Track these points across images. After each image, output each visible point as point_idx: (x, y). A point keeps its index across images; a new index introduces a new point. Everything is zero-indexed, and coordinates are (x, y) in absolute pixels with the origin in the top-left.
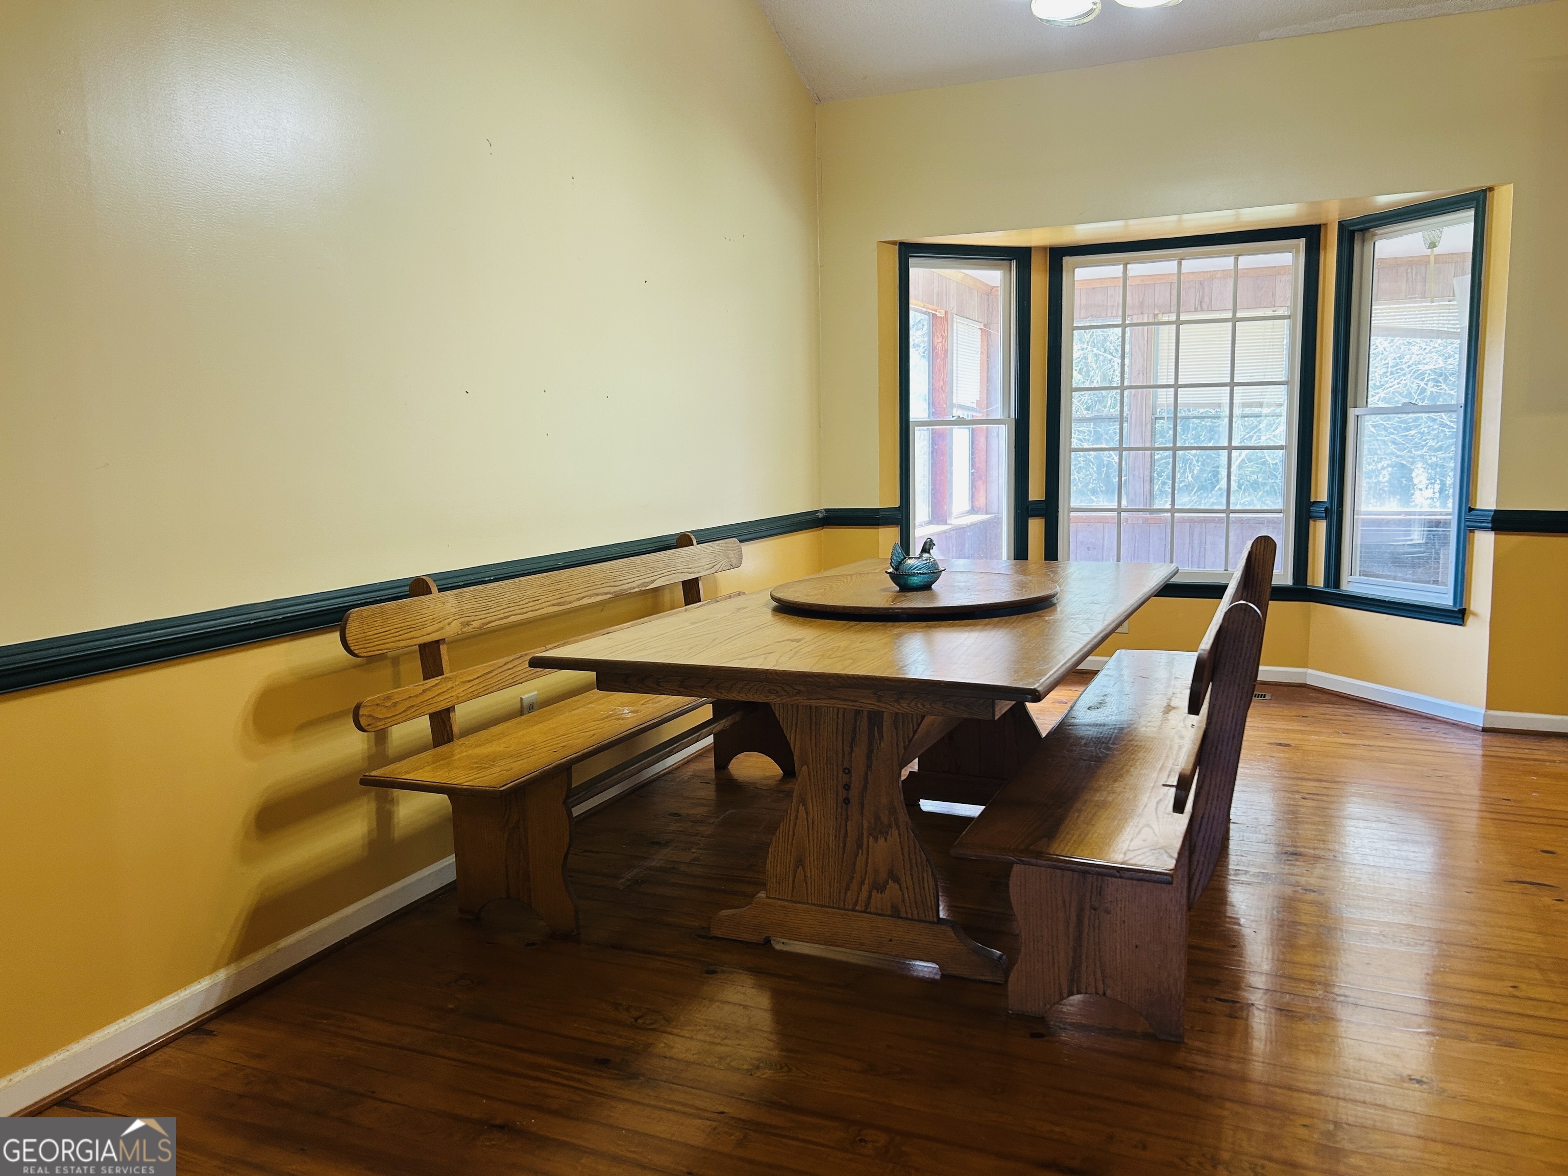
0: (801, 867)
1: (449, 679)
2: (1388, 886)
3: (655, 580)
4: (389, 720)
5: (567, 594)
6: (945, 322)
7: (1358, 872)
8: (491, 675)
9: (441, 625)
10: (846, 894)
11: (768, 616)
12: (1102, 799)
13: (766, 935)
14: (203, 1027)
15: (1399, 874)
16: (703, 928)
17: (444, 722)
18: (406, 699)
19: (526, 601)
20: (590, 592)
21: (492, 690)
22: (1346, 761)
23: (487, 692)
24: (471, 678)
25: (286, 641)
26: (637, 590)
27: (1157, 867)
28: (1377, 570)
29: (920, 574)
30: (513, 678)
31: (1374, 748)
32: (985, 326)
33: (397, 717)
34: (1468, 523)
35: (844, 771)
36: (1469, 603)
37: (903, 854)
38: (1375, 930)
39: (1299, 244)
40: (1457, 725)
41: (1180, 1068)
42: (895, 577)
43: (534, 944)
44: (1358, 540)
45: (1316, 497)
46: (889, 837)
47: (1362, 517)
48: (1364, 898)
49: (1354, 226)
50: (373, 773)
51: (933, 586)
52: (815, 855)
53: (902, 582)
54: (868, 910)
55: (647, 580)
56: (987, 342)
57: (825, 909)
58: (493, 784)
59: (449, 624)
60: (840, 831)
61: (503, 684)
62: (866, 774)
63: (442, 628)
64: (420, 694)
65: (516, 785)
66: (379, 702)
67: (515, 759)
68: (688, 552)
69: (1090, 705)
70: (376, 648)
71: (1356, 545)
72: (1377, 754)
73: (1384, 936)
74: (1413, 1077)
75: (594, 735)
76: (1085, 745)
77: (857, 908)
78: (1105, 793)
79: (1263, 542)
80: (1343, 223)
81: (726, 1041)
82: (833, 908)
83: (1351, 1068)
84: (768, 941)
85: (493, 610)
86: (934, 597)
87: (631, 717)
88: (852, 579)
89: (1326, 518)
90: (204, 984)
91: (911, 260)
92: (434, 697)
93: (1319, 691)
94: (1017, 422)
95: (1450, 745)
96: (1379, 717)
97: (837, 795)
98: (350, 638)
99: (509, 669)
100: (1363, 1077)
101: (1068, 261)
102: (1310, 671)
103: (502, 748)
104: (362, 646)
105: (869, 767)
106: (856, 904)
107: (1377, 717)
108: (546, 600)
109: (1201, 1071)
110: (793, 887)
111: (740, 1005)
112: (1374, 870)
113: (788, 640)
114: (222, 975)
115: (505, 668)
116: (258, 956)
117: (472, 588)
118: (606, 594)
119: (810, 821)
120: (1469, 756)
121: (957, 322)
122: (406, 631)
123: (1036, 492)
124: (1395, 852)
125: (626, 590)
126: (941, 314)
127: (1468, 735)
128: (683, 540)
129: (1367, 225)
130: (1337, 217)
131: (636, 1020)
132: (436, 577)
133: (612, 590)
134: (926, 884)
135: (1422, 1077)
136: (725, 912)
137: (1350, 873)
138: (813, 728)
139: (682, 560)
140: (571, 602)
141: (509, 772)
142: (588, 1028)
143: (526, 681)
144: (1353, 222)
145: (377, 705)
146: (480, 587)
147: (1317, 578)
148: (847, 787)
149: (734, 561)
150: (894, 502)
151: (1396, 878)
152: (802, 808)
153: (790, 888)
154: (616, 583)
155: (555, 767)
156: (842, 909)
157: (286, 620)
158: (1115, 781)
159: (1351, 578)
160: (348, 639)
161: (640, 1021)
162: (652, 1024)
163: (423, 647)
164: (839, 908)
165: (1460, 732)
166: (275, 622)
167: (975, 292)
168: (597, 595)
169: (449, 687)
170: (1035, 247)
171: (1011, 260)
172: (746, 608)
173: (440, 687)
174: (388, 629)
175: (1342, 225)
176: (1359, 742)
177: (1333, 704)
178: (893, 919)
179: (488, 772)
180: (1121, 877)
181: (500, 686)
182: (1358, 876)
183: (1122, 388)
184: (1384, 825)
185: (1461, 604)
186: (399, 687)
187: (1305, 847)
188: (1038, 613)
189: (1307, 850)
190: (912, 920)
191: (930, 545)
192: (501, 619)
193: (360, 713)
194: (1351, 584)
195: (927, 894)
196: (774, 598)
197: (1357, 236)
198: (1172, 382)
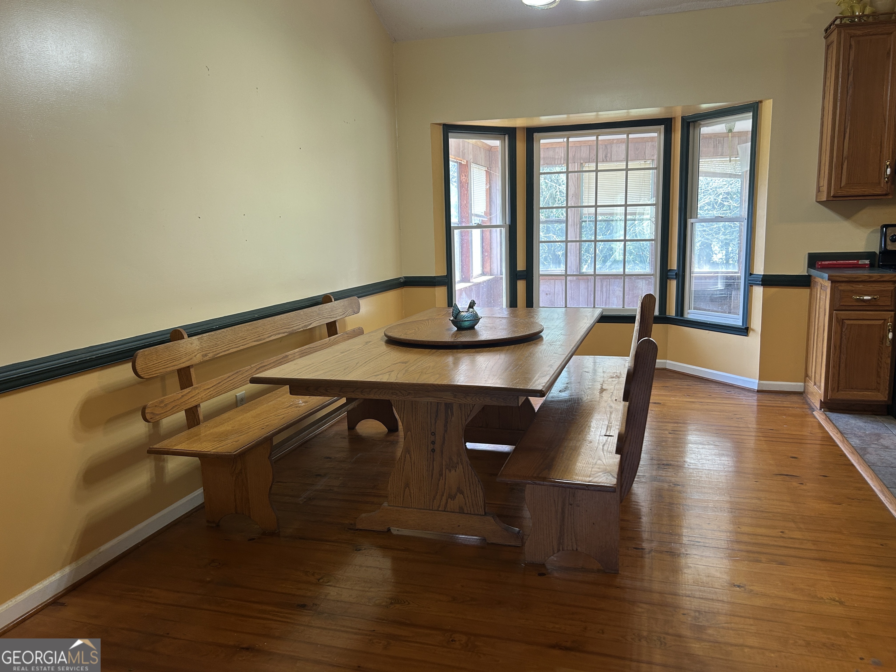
0: (407, 488)
1: (197, 388)
2: (716, 480)
3: (311, 323)
4: (163, 415)
5: (262, 334)
6: (467, 167)
7: (700, 473)
8: (220, 384)
9: (190, 357)
10: (433, 501)
11: (384, 348)
12: (574, 445)
13: (388, 526)
14: (58, 601)
15: (721, 474)
16: (351, 524)
17: (194, 413)
18: (172, 402)
19: (239, 340)
20: (275, 333)
21: (221, 393)
22: (690, 411)
23: (218, 394)
24: (209, 387)
25: (98, 371)
26: (302, 329)
27: (607, 483)
28: (703, 306)
29: (469, 320)
30: (233, 385)
31: (703, 404)
32: (488, 169)
33: (168, 413)
34: (749, 282)
35: (431, 434)
36: (750, 325)
37: (465, 478)
38: (711, 505)
39: (661, 129)
40: (745, 389)
41: (618, 587)
42: (454, 323)
43: (254, 539)
44: (693, 289)
45: (671, 267)
46: (457, 469)
47: (695, 275)
48: (704, 487)
49: (690, 119)
50: (155, 446)
51: (475, 327)
52: (416, 481)
53: (459, 325)
54: (446, 510)
55: (307, 324)
56: (490, 178)
57: (422, 511)
58: (229, 451)
59: (195, 356)
60: (429, 467)
61: (228, 389)
62: (444, 435)
63: (191, 359)
64: (180, 398)
65: (242, 450)
66: (157, 404)
67: (240, 434)
68: (330, 306)
69: (560, 389)
70: (154, 373)
71: (692, 291)
72: (706, 407)
73: (716, 508)
74: (735, 584)
75: (284, 418)
76: (561, 413)
77: (440, 509)
78: (575, 441)
79: (649, 297)
80: (684, 117)
81: (372, 589)
82: (426, 509)
83: (705, 581)
84: (389, 530)
85: (220, 346)
86: (476, 334)
87: (304, 406)
88: (429, 323)
89: (676, 278)
90: (56, 577)
91: (450, 134)
92: (189, 399)
93: (673, 372)
94: (510, 226)
95: (742, 400)
96: (705, 386)
97: (428, 447)
98: (138, 368)
99: (231, 380)
100: (711, 586)
101: (537, 135)
102: (668, 361)
103: (230, 428)
104: (146, 372)
105: (446, 431)
106: (439, 507)
107: (704, 386)
108: (250, 338)
109: (629, 588)
110: (403, 499)
111: (377, 568)
112: (709, 471)
113: (399, 363)
114: (67, 570)
115: (228, 380)
116: (88, 557)
117: (207, 334)
118: (284, 333)
119: (413, 463)
120: (752, 406)
121: (473, 167)
122: (170, 362)
123: (521, 266)
124: (718, 461)
125: (295, 330)
126: (464, 162)
127: (751, 394)
128: (326, 299)
129: (696, 119)
130: (680, 114)
131: (319, 580)
132: (185, 327)
133: (287, 330)
134: (478, 495)
135: (740, 583)
136: (363, 515)
137: (696, 474)
138: (414, 411)
139: (327, 310)
140: (264, 339)
141: (237, 443)
142: (291, 587)
143: (241, 386)
144: (689, 117)
145: (156, 406)
146: (212, 333)
147: (672, 311)
148: (433, 443)
149: (356, 310)
150: (443, 272)
151: (720, 475)
152: (408, 456)
153: (402, 500)
154: (289, 327)
155: (264, 438)
156: (431, 510)
157: (98, 358)
158: (579, 434)
159: (689, 311)
160: (137, 368)
161: (321, 581)
162: (328, 582)
163: (179, 371)
164: (430, 510)
165: (746, 393)
166: (91, 360)
167: (482, 150)
168: (279, 334)
169: (197, 393)
170: (520, 128)
171: (505, 135)
172: (370, 342)
173: (191, 393)
174: (161, 361)
175: (683, 119)
176: (696, 400)
177: (681, 379)
178: (461, 514)
179: (224, 443)
180: (588, 490)
181: (226, 390)
182: (700, 475)
183: (567, 207)
184: (712, 446)
185: (746, 325)
186: (166, 395)
187: (672, 461)
188: (534, 342)
189: (674, 462)
190: (470, 514)
191: (473, 304)
192: (225, 351)
193: (146, 412)
194: (691, 314)
195: (479, 500)
196: (386, 335)
197: (691, 125)
198: (594, 204)
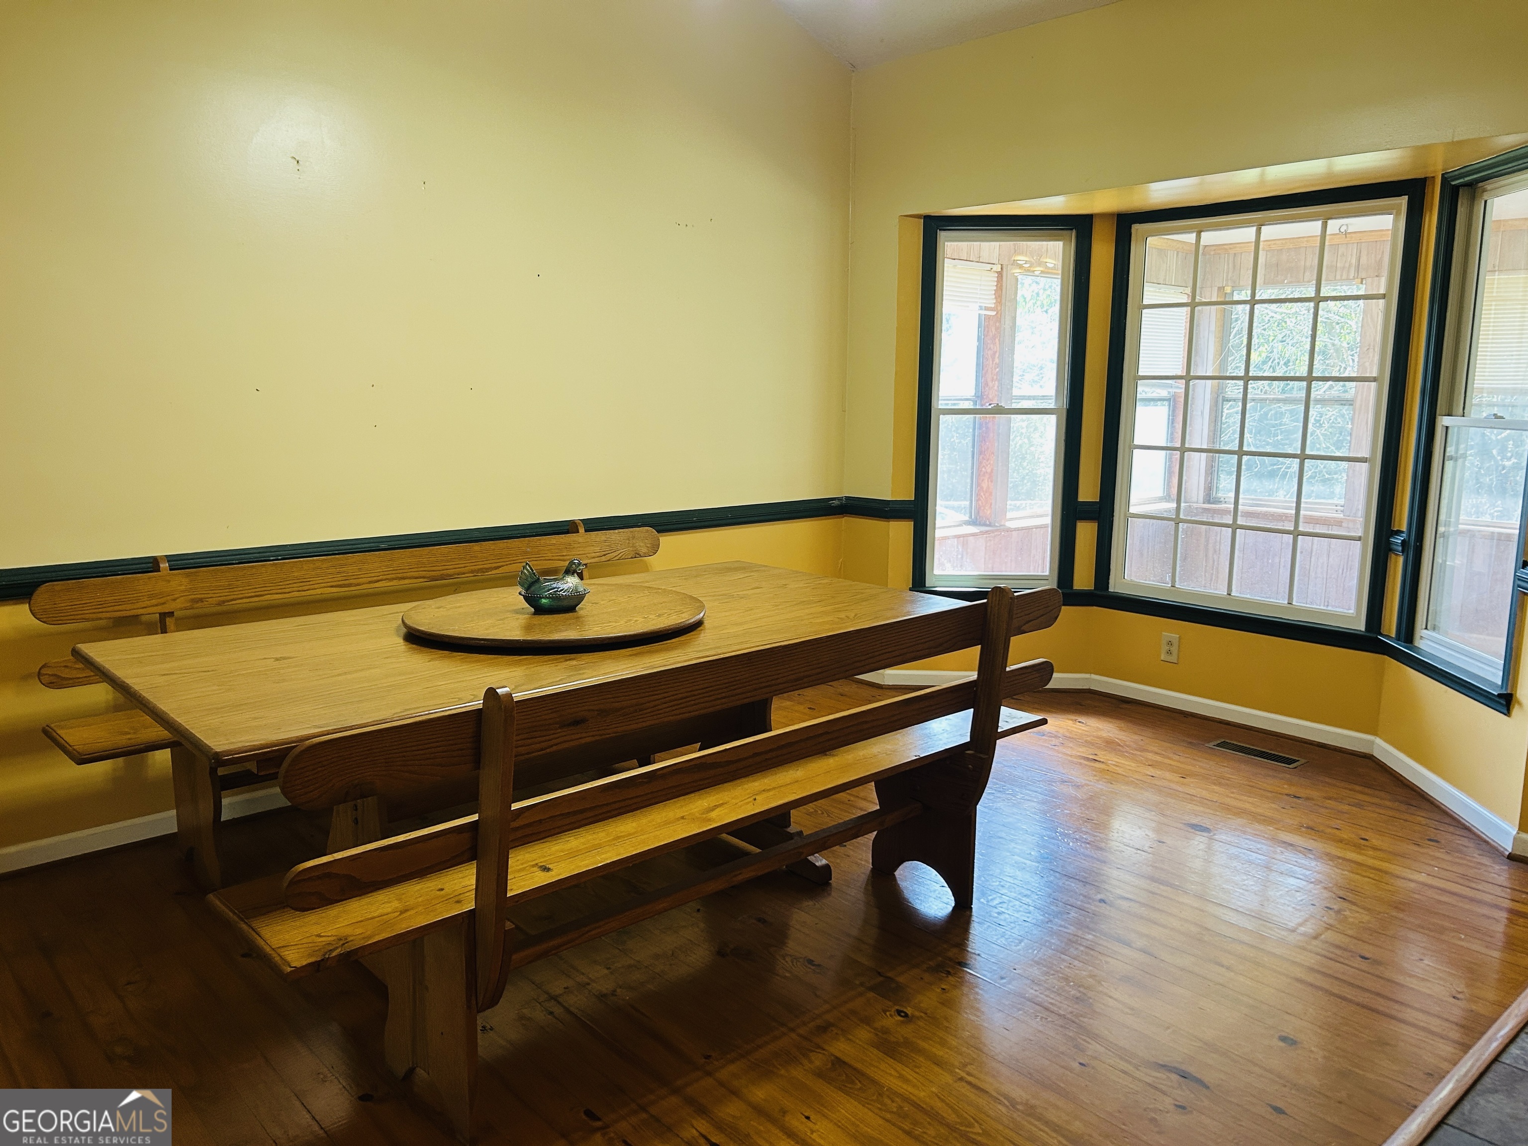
4: (79, 680)
34: (1520, 583)
36: (1516, 689)
39: (1401, 203)
40: (1488, 844)
45: (1396, 524)
49: (1459, 178)
59: (174, 600)
70: (69, 618)
80: (1447, 176)
89: (1404, 553)
94: (1069, 412)
101: (1137, 229)
102: (1378, 741)
123: (1088, 492)
129: (1479, 176)
130: (1441, 169)
144: (1458, 174)
147: (1390, 627)
150: (907, 493)
159: (1425, 634)
171: (1067, 230)
175: (1445, 179)
185: (1507, 687)
193: (43, 672)
194: (1423, 640)
197: (1463, 192)
198: (1242, 373)
